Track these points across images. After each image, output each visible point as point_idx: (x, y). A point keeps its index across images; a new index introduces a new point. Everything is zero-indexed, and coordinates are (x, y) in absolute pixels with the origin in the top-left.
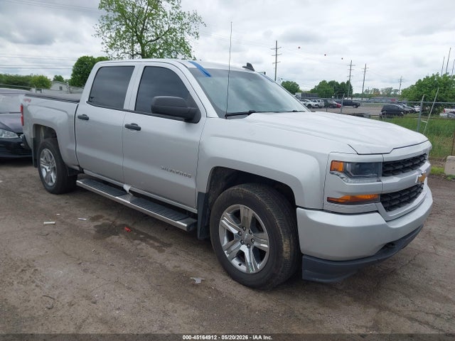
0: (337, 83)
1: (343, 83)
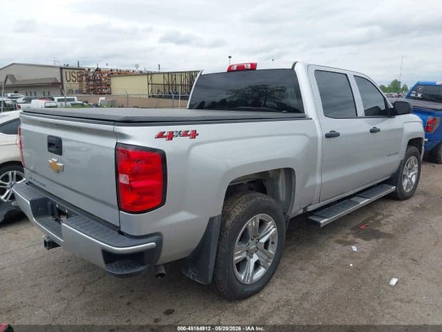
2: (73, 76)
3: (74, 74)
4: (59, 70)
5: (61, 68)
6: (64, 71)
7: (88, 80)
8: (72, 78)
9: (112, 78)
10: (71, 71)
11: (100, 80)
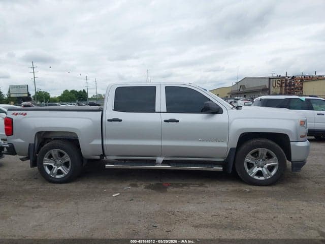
0: (76, 91)
1: (81, 91)
2: (278, 83)
3: (278, 82)
4: (268, 80)
5: (270, 79)
6: (271, 80)
7: (286, 86)
8: (277, 84)
9: (304, 83)
10: (277, 80)
11: (294, 85)
